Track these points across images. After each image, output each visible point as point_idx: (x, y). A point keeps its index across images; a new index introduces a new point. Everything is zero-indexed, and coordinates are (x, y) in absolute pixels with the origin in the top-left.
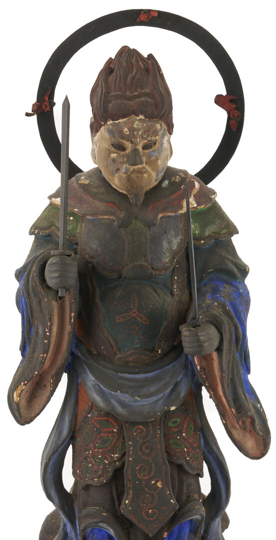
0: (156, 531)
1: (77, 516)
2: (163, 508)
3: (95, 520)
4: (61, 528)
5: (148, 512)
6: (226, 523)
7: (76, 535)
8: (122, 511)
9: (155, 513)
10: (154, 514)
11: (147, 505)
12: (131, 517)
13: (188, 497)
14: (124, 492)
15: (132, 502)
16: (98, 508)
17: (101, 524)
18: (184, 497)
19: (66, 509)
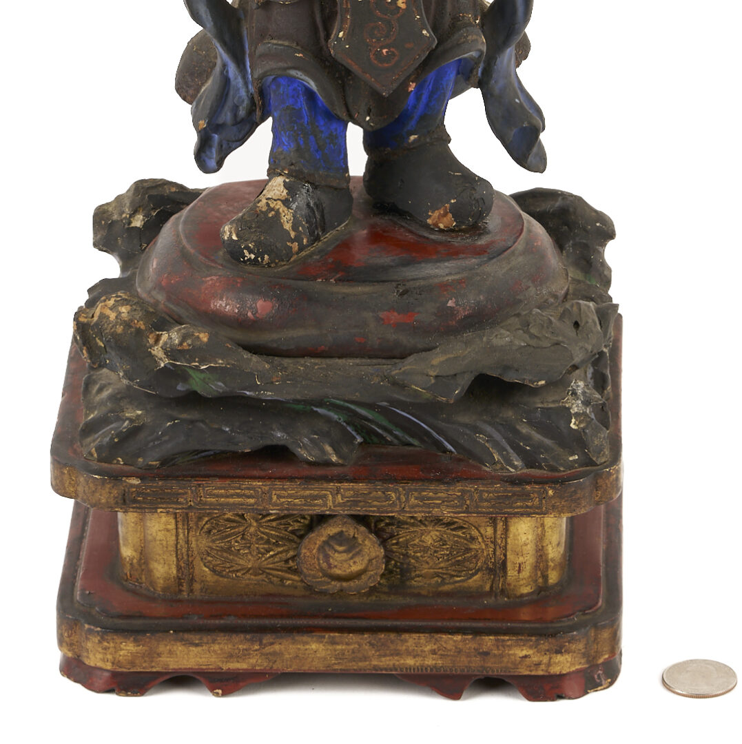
0: (395, 86)
1: (248, 52)
2: (407, 46)
3: (281, 64)
4: (218, 69)
5: (381, 52)
6: (524, 49)
7: (246, 84)
8: (332, 52)
9: (393, 54)
10: (390, 55)
11: (378, 40)
12: (350, 61)
13: (455, 19)
14: (337, 13)
15: (350, 35)
16: (286, 43)
17: (293, 73)
18: (447, 20)
19: (227, 38)
